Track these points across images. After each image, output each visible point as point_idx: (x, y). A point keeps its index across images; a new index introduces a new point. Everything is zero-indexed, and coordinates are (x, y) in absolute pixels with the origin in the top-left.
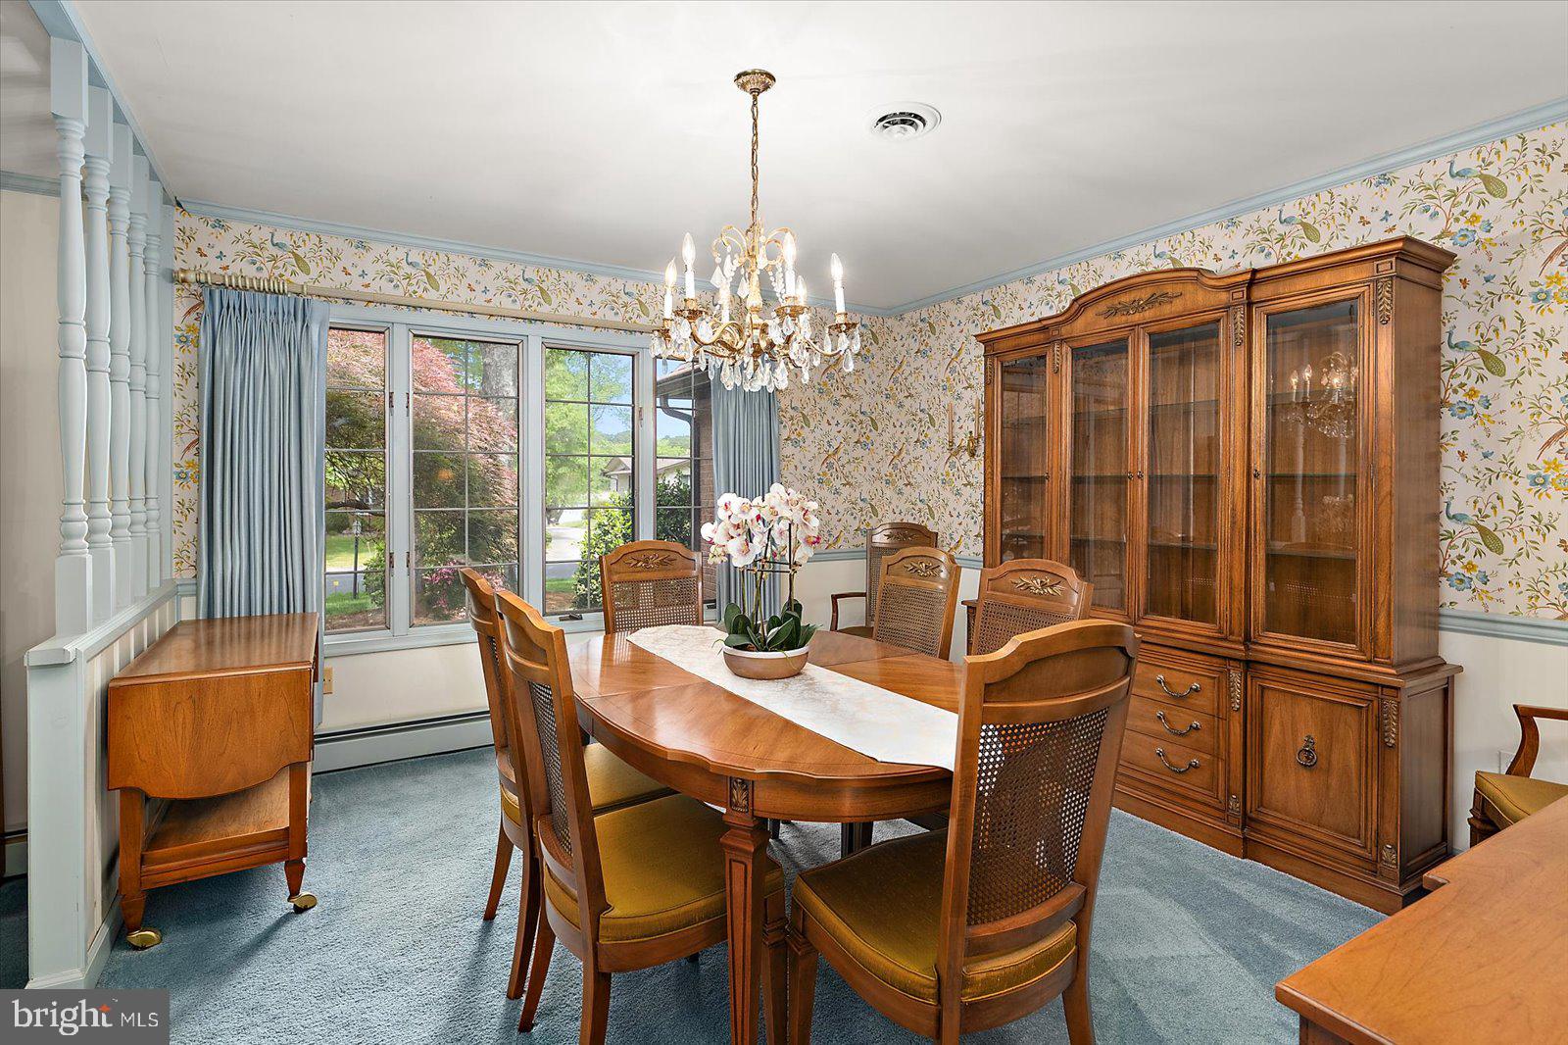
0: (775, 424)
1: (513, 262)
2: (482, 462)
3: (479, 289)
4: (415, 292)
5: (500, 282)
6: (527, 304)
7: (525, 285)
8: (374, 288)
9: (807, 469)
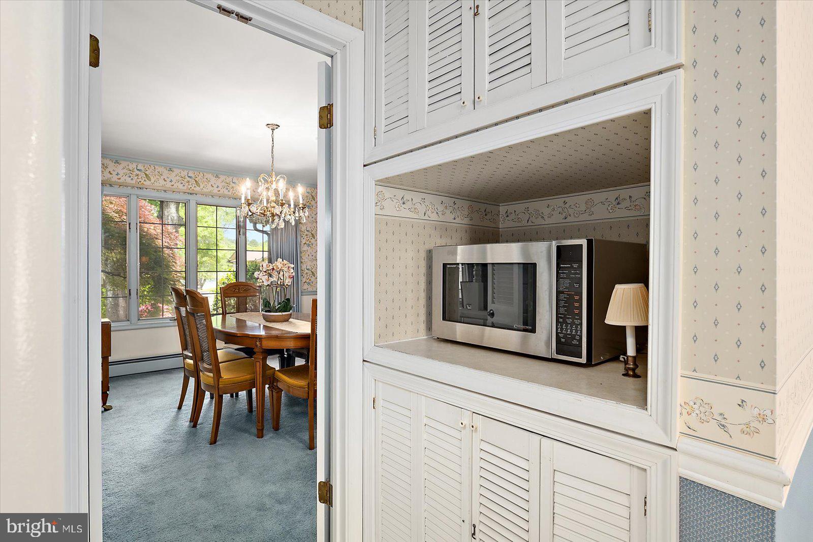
0: (299, 237)
1: (183, 170)
2: (167, 252)
3: (168, 180)
4: (140, 182)
5: (178, 178)
6: (189, 187)
7: (189, 179)
8: (122, 180)
9: (314, 256)
